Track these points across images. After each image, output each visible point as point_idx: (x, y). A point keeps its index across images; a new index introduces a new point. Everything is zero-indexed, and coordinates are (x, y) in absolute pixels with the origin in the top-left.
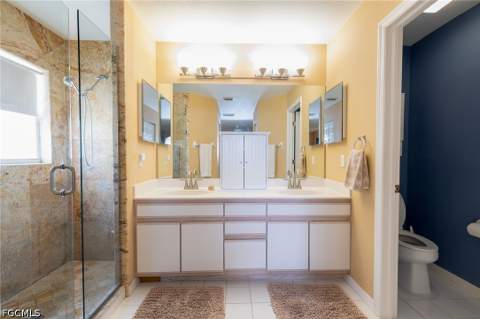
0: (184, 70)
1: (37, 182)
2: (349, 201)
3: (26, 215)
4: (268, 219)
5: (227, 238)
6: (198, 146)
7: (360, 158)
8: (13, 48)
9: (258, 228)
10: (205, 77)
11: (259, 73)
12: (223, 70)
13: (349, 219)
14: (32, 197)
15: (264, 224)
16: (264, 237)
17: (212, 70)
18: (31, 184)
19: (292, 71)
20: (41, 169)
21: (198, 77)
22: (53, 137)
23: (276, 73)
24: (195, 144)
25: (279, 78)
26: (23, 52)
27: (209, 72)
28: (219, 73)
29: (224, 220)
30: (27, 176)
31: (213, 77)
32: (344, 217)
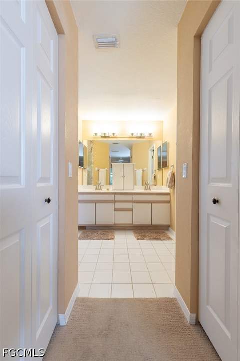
0: (96, 134)
2: (169, 194)
4: (134, 202)
5: (116, 209)
6: (99, 171)
7: (171, 174)
9: (129, 205)
10: (106, 137)
11: (131, 135)
12: (114, 134)
13: (169, 202)
15: (132, 204)
16: (132, 209)
17: (109, 134)
19: (147, 135)
21: (102, 137)
23: (139, 135)
24: (97, 169)
25: (141, 137)
27: (107, 135)
28: (112, 136)
29: (114, 201)
31: (109, 137)
32: (167, 201)
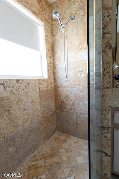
1: (42, 89)
3: (38, 107)
8: (27, 5)
14: (40, 97)
18: (40, 90)
20: (43, 81)
22: (47, 63)
26: (32, 8)
30: (38, 85)
